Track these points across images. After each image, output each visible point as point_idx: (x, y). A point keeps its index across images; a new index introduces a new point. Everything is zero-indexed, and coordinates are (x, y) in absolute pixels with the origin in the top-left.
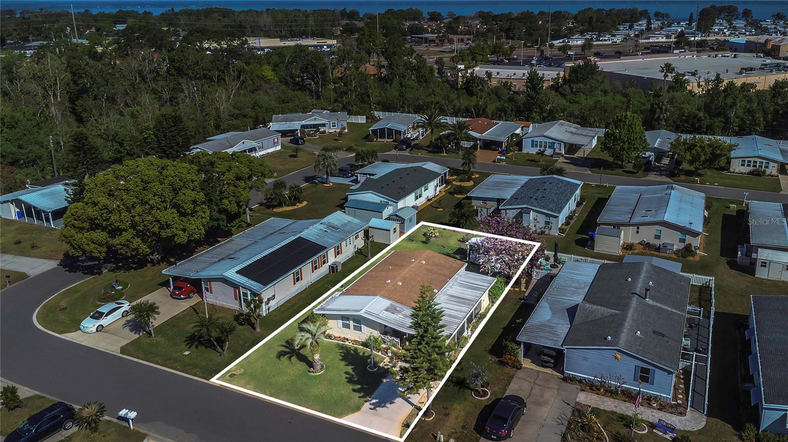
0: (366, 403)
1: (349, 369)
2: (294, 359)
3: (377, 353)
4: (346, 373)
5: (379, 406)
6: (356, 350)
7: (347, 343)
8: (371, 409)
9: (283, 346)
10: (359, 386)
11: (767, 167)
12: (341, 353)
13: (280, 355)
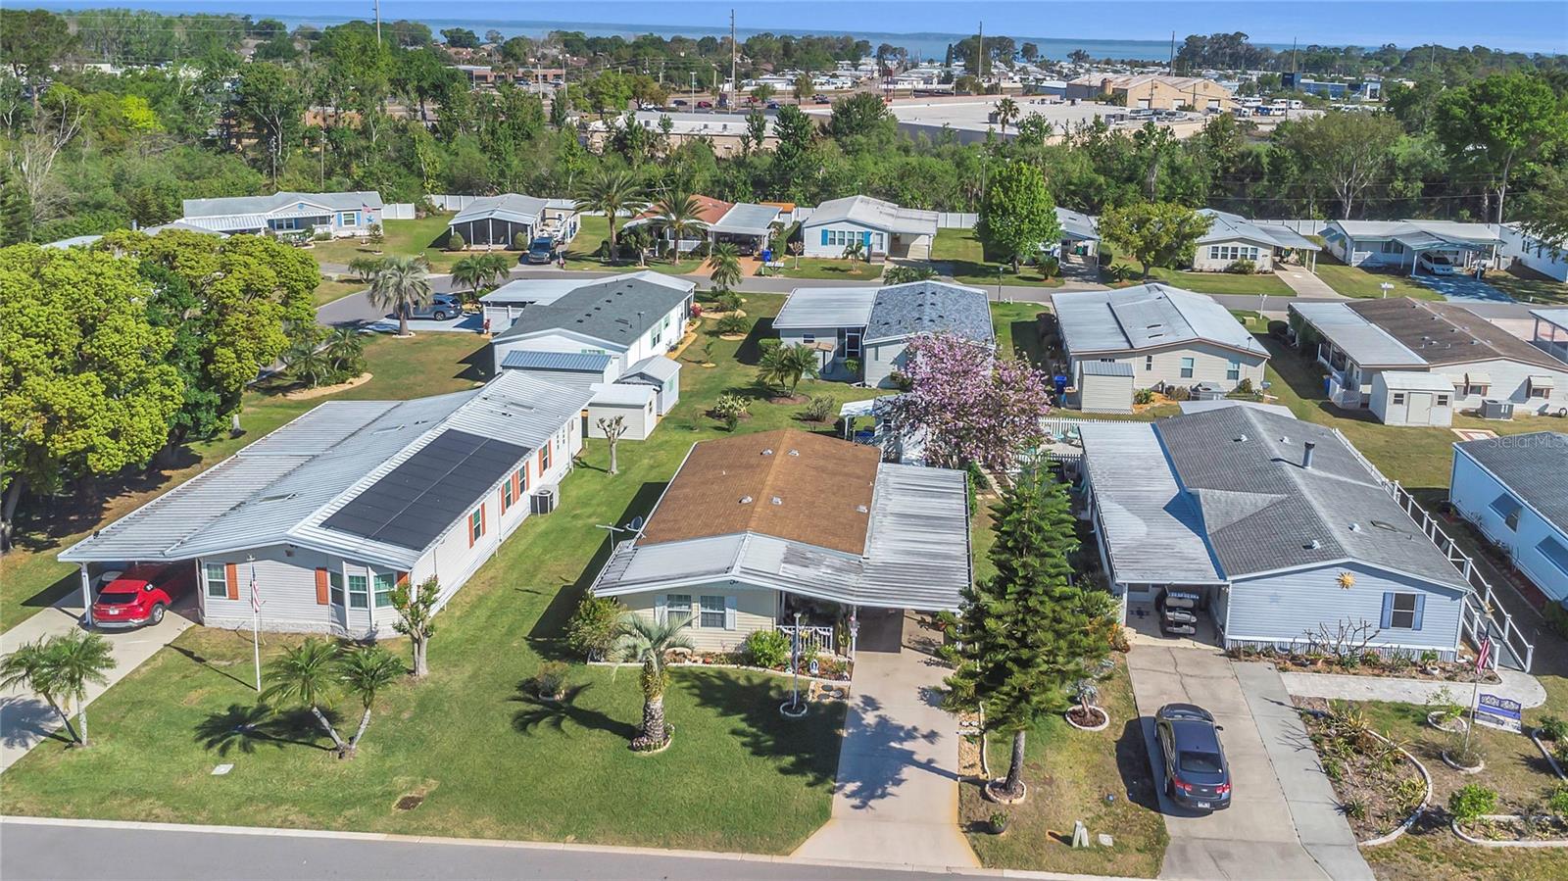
0: (835, 796)
1: (736, 721)
2: (567, 724)
3: (783, 674)
4: (734, 732)
5: (872, 797)
6: (721, 675)
7: (687, 663)
8: (855, 807)
9: (515, 699)
10: (791, 759)
11: (1254, 257)
12: (688, 688)
13: (523, 723)
